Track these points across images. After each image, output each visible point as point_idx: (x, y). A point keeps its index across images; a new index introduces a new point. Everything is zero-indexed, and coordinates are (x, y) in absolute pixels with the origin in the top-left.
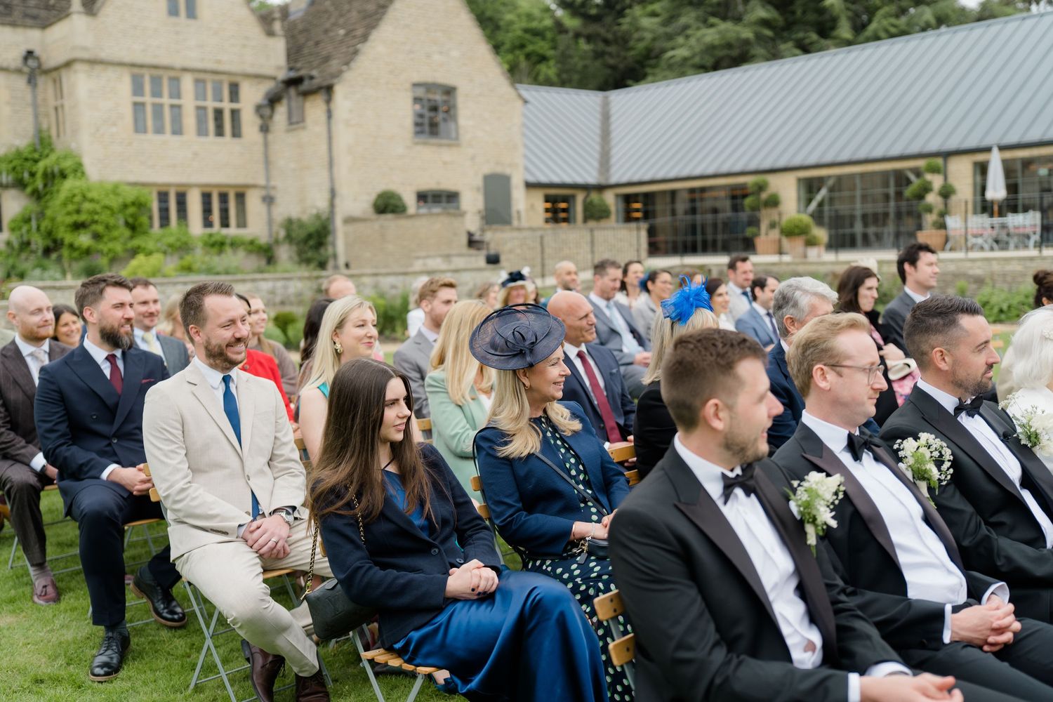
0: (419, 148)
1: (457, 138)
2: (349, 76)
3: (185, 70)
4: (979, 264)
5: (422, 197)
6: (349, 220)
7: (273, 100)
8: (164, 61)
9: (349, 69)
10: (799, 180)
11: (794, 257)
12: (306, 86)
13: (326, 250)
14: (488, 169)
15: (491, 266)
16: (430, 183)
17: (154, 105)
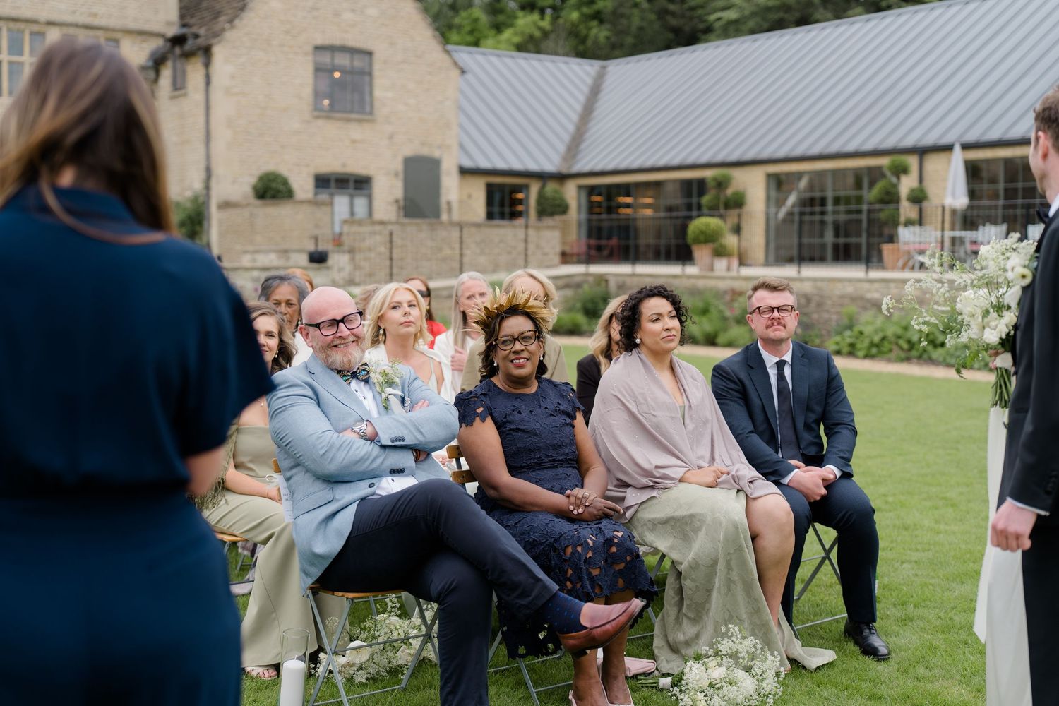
0: (320, 122)
1: (371, 113)
2: (230, 35)
3: (50, 23)
4: (876, 285)
5: (323, 182)
6: (226, 205)
7: (158, 62)
8: (27, 13)
9: (233, 27)
10: (769, 176)
11: (701, 270)
12: (190, 45)
13: (201, 239)
14: (409, 151)
15: (315, 265)
16: (332, 164)
17: (11, 63)
